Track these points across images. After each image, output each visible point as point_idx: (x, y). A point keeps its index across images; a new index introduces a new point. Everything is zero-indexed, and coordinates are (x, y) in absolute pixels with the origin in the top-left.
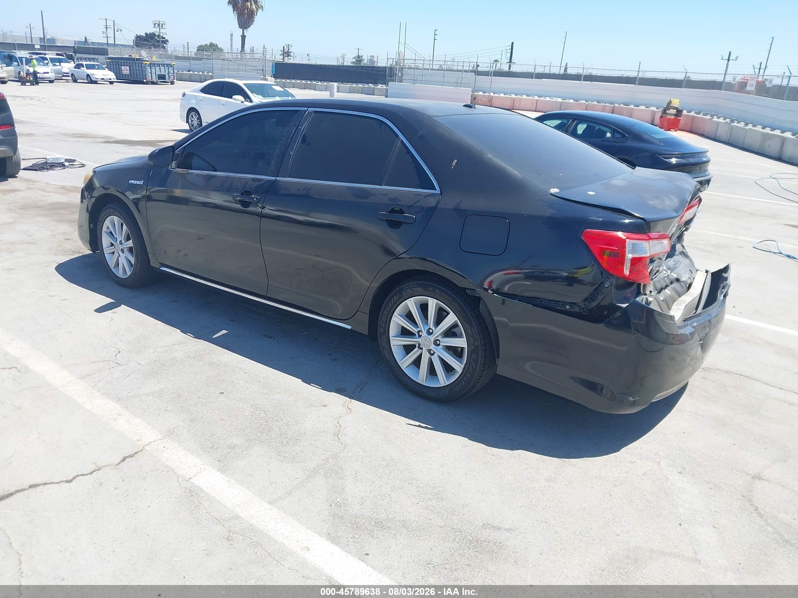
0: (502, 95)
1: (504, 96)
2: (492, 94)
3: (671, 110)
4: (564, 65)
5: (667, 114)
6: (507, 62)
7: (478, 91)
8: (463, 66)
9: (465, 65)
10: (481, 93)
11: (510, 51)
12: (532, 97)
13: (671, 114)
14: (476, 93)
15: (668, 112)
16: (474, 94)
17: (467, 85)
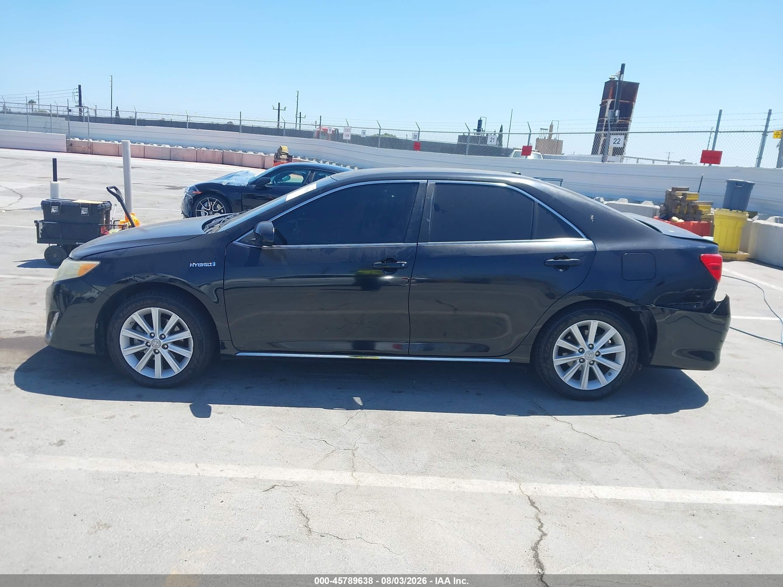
0: (103, 141)
1: (105, 142)
2: (91, 140)
3: (282, 155)
4: (114, 108)
5: (280, 159)
6: (76, 106)
7: (73, 137)
8: (50, 111)
9: (52, 109)
10: (77, 139)
11: (78, 94)
12: (138, 144)
13: (284, 159)
14: (71, 139)
15: (281, 157)
16: (69, 140)
17: (60, 131)
